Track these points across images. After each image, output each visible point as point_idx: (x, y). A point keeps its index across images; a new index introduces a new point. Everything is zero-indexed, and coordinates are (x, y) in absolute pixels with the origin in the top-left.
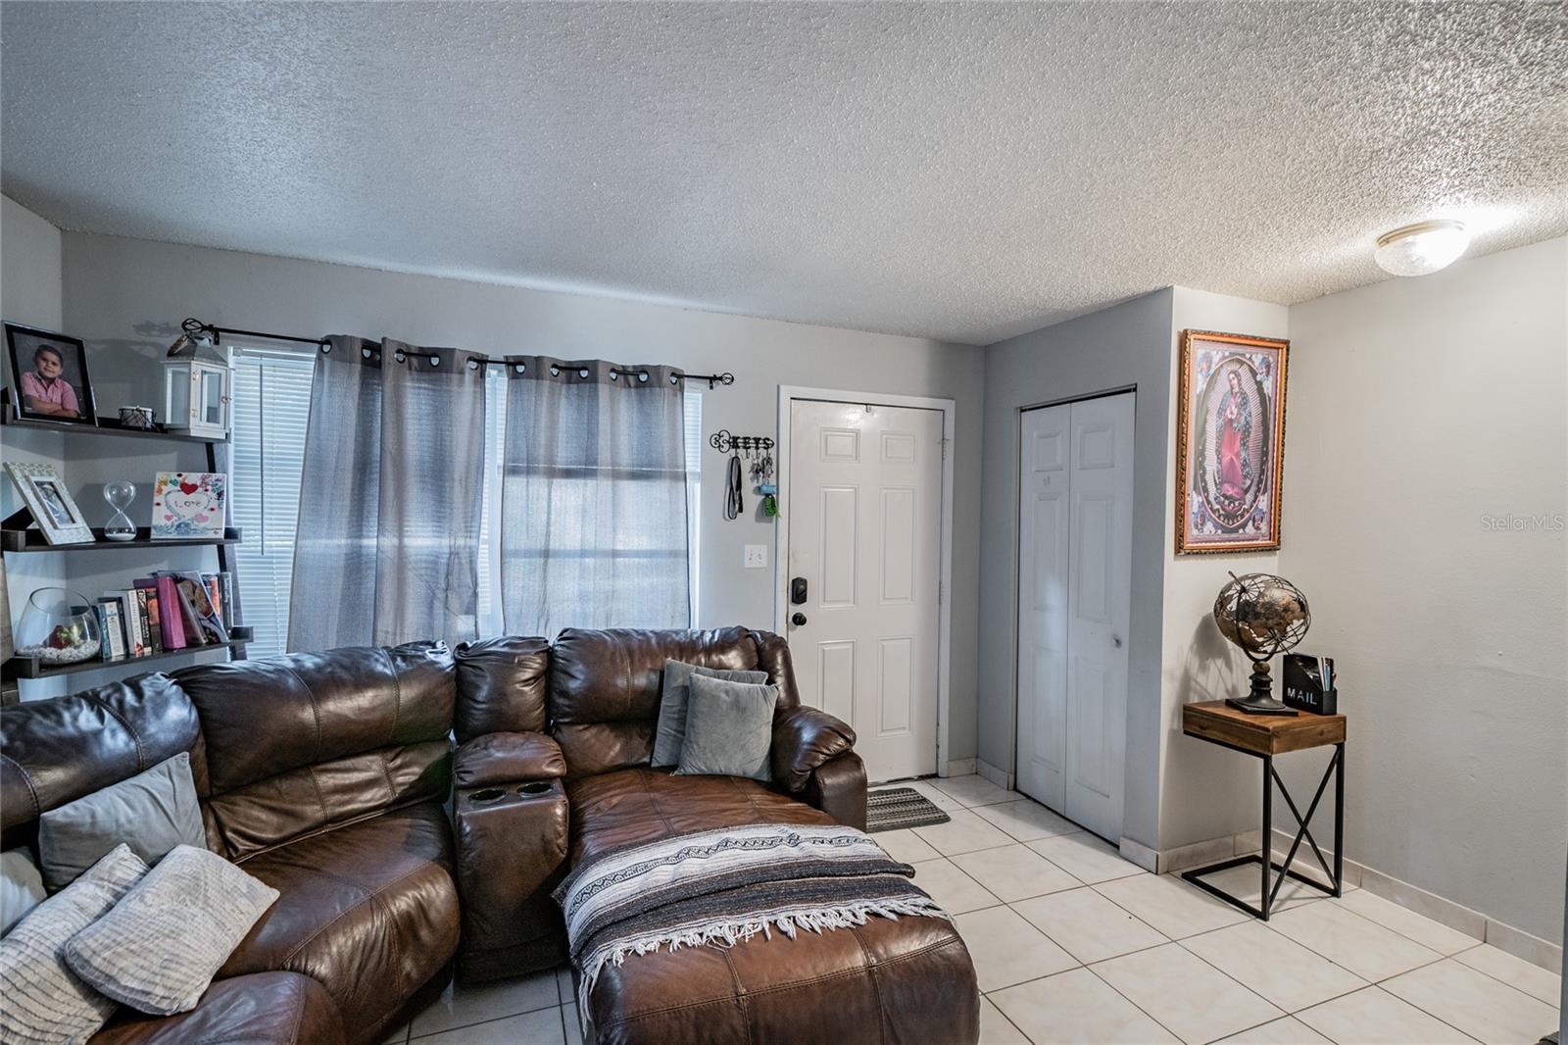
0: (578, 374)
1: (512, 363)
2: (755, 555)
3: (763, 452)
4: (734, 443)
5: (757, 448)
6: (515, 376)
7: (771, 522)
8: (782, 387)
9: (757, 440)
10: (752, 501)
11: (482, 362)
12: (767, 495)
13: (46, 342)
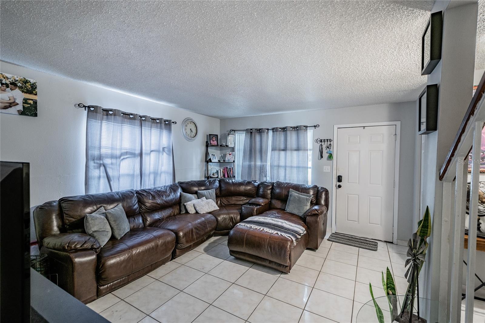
0: (284, 129)
1: (273, 129)
2: (327, 169)
3: (329, 143)
4: (321, 141)
5: (327, 142)
6: (273, 132)
7: (331, 160)
8: (334, 126)
9: (327, 140)
10: (325, 155)
11: (268, 130)
12: (330, 154)
13: (213, 136)
